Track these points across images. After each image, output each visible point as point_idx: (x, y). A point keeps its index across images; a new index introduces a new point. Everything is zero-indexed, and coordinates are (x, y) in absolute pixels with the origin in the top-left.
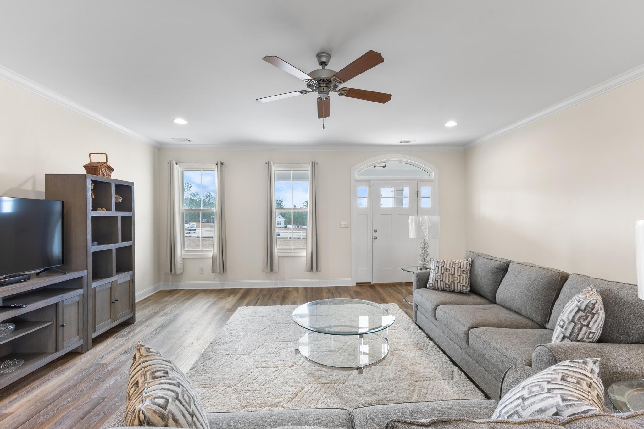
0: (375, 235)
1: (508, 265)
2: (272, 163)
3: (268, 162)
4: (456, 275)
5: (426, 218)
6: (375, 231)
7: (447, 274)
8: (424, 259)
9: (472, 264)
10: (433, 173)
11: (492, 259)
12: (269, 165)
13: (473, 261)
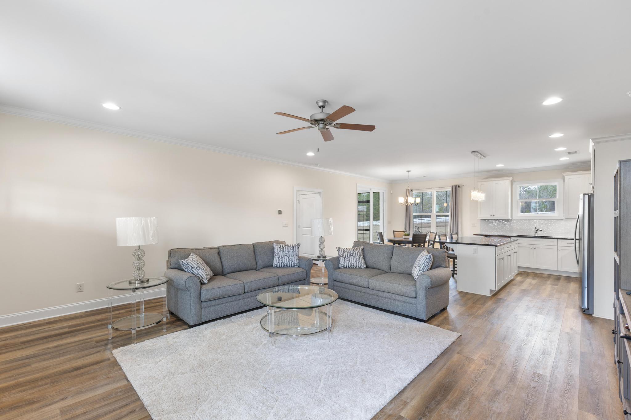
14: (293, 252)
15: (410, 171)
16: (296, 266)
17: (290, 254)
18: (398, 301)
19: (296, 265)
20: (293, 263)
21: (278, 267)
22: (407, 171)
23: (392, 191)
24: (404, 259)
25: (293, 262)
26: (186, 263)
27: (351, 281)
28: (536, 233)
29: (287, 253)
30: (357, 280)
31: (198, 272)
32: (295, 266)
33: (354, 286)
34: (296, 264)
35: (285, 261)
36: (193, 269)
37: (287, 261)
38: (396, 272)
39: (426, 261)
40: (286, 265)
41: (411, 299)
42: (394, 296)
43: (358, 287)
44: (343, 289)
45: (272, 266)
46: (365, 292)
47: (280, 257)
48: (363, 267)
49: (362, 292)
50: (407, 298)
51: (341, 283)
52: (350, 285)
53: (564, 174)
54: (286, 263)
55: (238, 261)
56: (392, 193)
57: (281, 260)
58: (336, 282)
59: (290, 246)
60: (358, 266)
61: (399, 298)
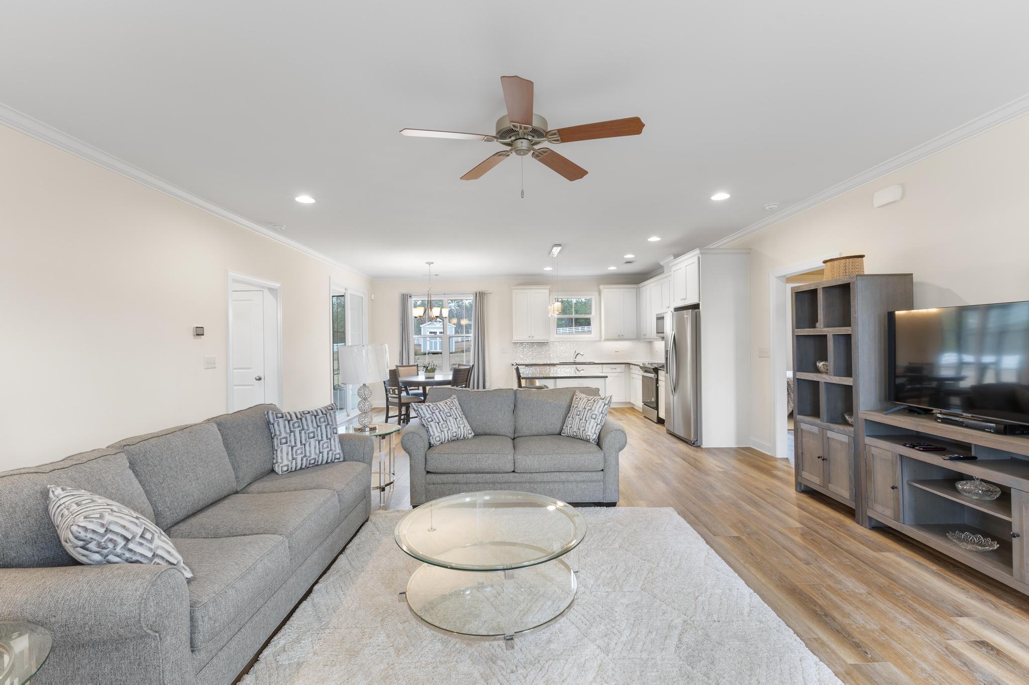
14: (328, 427)
15: (432, 263)
16: (339, 459)
17: (322, 434)
18: (572, 482)
19: (338, 456)
20: (333, 454)
21: (290, 472)
22: (426, 263)
23: (373, 296)
24: (543, 410)
25: (331, 450)
26: (102, 531)
27: (474, 466)
28: (575, 358)
29: (313, 432)
30: (489, 462)
31: (151, 550)
32: (337, 461)
33: (479, 475)
34: (339, 454)
35: (310, 452)
36: (131, 546)
37: (318, 452)
38: (527, 434)
39: (604, 409)
40: (313, 461)
41: (594, 474)
42: (563, 476)
43: (488, 476)
44: (451, 485)
45: (273, 471)
46: (504, 480)
47: (295, 446)
48: (470, 436)
49: (498, 483)
50: (587, 474)
51: (446, 476)
52: (469, 475)
53: (601, 287)
54: (313, 456)
55: (198, 479)
56: (373, 299)
57: (299, 452)
58: (432, 475)
59: (317, 413)
60: (462, 435)
61: (572, 477)
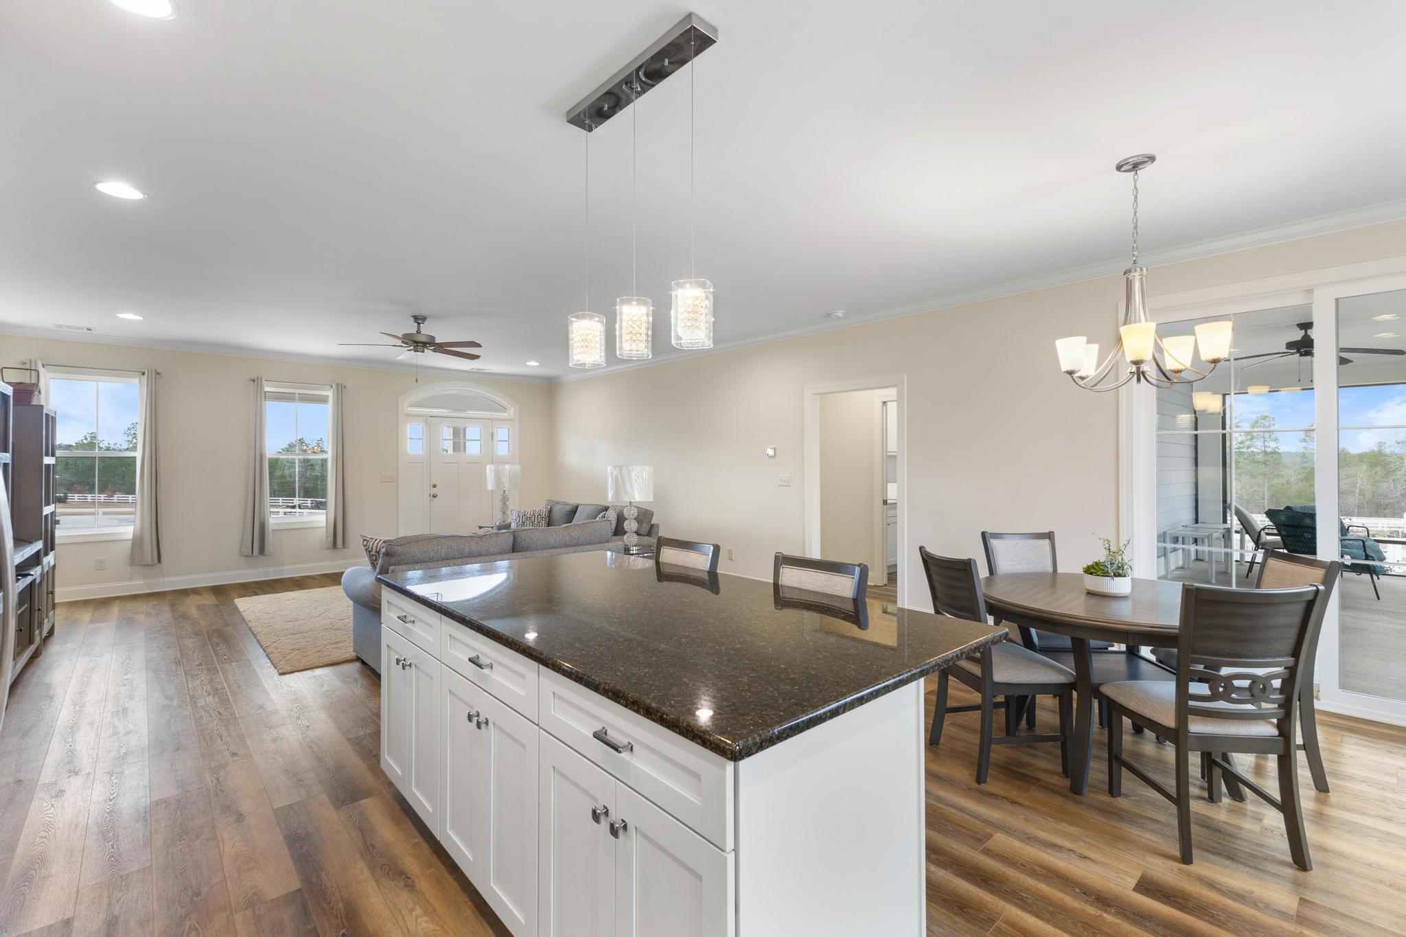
0: (434, 491)
1: (577, 507)
2: (264, 380)
3: (256, 379)
4: (536, 522)
5: (507, 467)
6: (435, 486)
7: (528, 522)
8: (504, 513)
9: (550, 511)
10: (513, 409)
11: (567, 504)
12: (259, 384)
13: (551, 508)
